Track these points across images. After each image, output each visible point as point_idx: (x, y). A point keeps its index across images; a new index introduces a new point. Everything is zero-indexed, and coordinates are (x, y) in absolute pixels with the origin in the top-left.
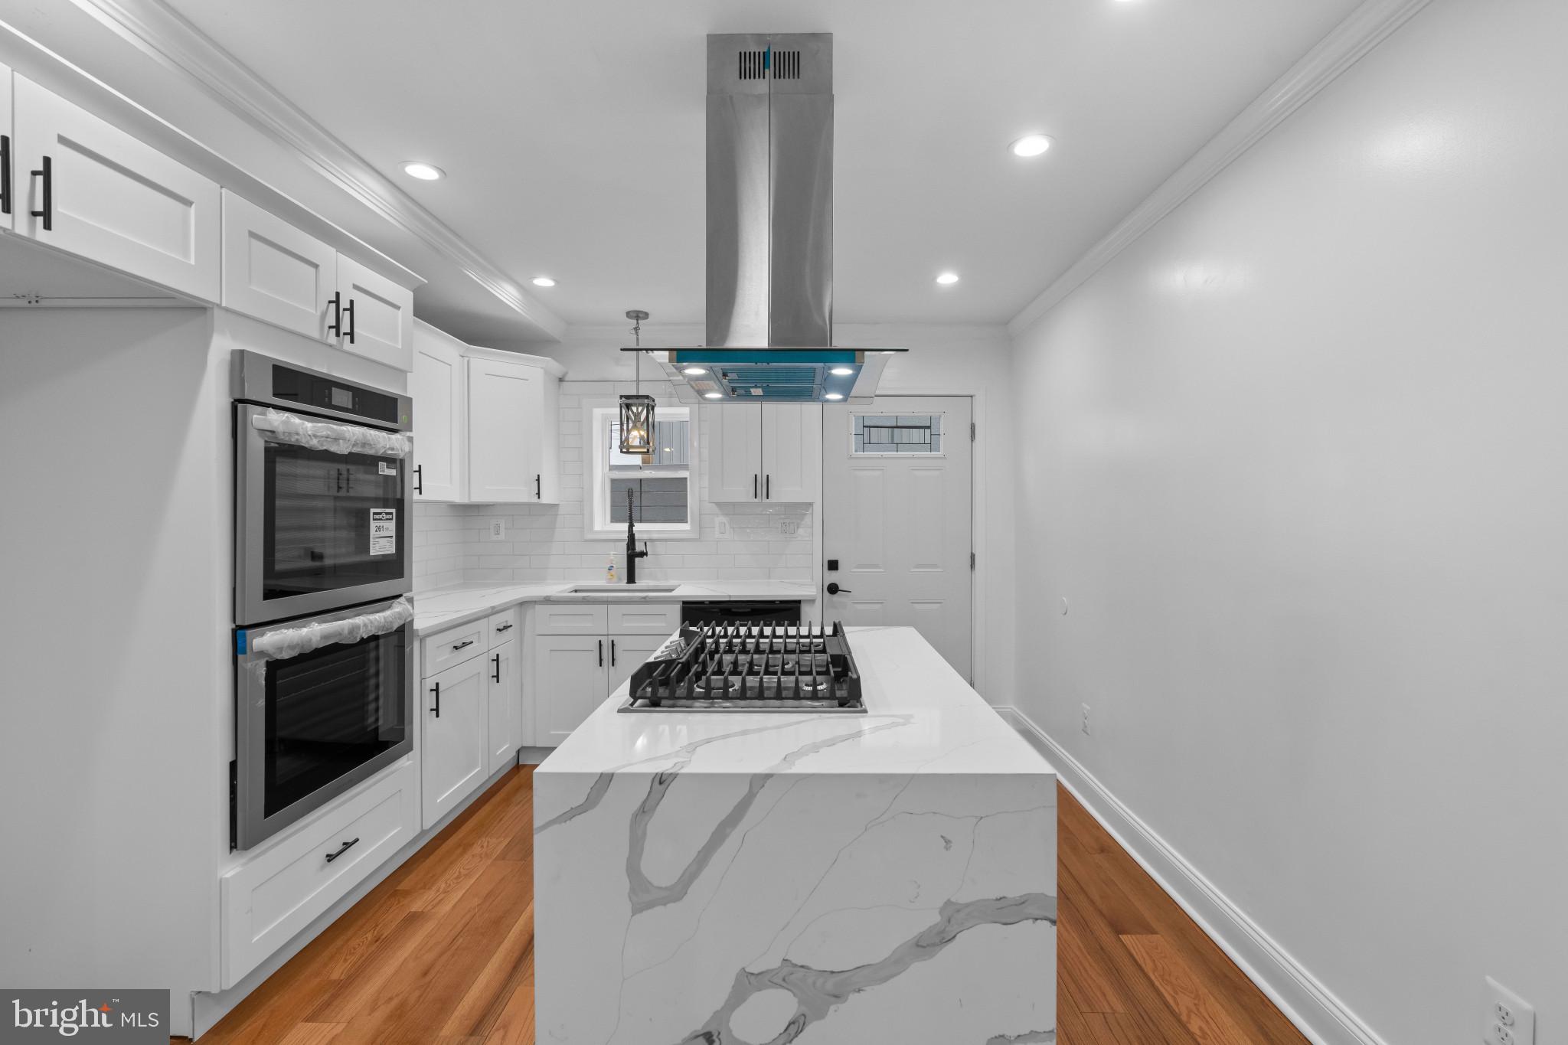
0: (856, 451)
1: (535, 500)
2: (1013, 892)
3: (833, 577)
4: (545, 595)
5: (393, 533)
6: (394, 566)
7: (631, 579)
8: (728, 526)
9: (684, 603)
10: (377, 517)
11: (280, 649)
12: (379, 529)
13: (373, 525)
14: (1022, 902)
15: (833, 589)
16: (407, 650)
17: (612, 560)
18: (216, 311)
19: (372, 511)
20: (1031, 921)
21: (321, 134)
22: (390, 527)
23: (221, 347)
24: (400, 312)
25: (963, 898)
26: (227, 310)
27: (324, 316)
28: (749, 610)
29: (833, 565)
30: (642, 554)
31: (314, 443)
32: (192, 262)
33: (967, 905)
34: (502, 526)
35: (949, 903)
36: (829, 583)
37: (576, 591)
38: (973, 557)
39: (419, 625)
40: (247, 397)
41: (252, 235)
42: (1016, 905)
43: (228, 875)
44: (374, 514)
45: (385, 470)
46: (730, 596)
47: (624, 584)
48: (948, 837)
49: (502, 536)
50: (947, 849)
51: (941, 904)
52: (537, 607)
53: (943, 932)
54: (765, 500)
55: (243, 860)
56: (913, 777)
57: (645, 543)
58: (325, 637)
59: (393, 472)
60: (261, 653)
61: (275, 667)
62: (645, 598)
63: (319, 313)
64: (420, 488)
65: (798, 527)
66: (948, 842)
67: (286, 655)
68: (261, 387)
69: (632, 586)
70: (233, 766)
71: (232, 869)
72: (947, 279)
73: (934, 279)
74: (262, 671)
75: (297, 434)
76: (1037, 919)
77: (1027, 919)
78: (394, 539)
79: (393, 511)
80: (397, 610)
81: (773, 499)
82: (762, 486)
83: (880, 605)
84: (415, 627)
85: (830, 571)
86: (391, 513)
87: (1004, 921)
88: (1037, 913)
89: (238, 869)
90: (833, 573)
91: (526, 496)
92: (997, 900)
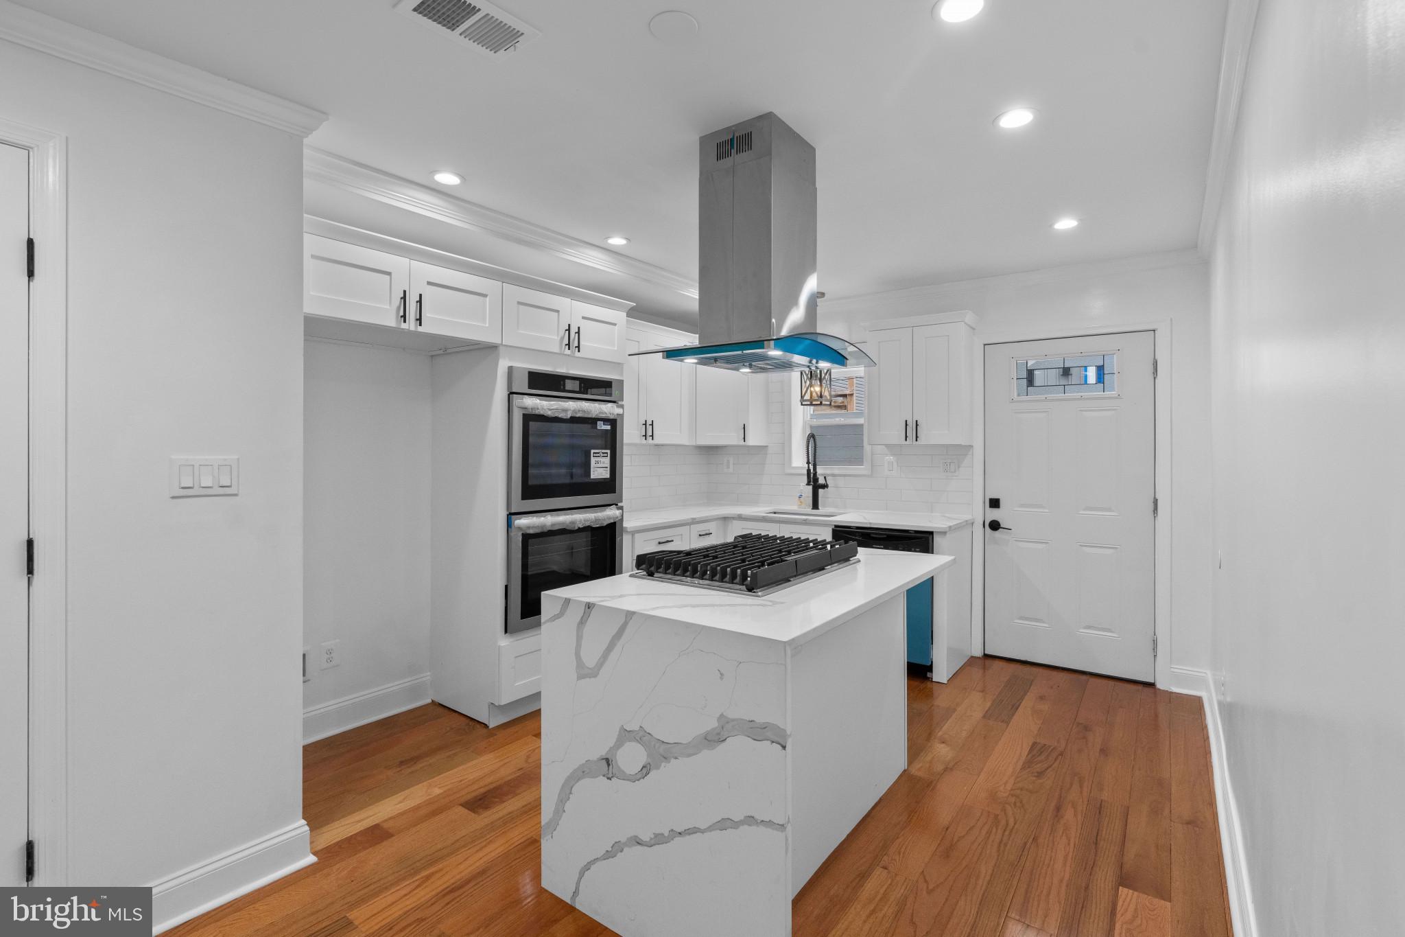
0: (1019, 395)
1: (742, 443)
2: (760, 719)
3: (994, 514)
4: (739, 513)
5: (608, 465)
6: (609, 486)
7: (815, 505)
8: (895, 464)
9: (836, 526)
10: (595, 455)
11: (529, 528)
12: (597, 462)
13: (593, 460)
14: (765, 727)
15: (995, 526)
16: (618, 539)
17: (802, 490)
18: (501, 347)
19: (592, 451)
20: (769, 742)
21: (561, 237)
22: (606, 461)
23: (503, 365)
24: (616, 327)
25: (731, 714)
26: (505, 345)
27: (562, 338)
28: (885, 536)
29: (995, 503)
30: (825, 486)
31: (549, 413)
32: (487, 325)
33: (733, 720)
34: (731, 462)
35: (722, 715)
36: (989, 521)
37: (775, 513)
38: (1156, 502)
39: (629, 523)
40: (514, 391)
41: (519, 303)
42: (761, 728)
43: (502, 645)
44: (594, 453)
45: (602, 426)
46: (870, 523)
47: (809, 510)
48: (722, 671)
49: (731, 470)
50: (721, 678)
51: (718, 715)
52: (735, 522)
53: (719, 734)
54: (915, 442)
55: (511, 640)
56: (704, 627)
57: (825, 478)
58: (553, 525)
59: (609, 427)
60: (519, 528)
61: (527, 538)
62: (805, 520)
63: (559, 338)
64: (652, 436)
65: (959, 467)
66: (722, 674)
67: (531, 531)
68: (522, 384)
69: (815, 512)
70: (506, 587)
71: (505, 642)
72: (1066, 224)
73: (1051, 226)
74: (520, 538)
75: (538, 409)
76: (773, 742)
77: (768, 740)
78: (608, 469)
79: (609, 451)
80: (608, 513)
81: (922, 441)
82: (912, 430)
83: (1044, 545)
84: (625, 525)
85: (991, 509)
86: (607, 453)
87: (755, 738)
88: (776, 739)
89: (508, 643)
90: (995, 511)
91: (733, 439)
92: (749, 721)
